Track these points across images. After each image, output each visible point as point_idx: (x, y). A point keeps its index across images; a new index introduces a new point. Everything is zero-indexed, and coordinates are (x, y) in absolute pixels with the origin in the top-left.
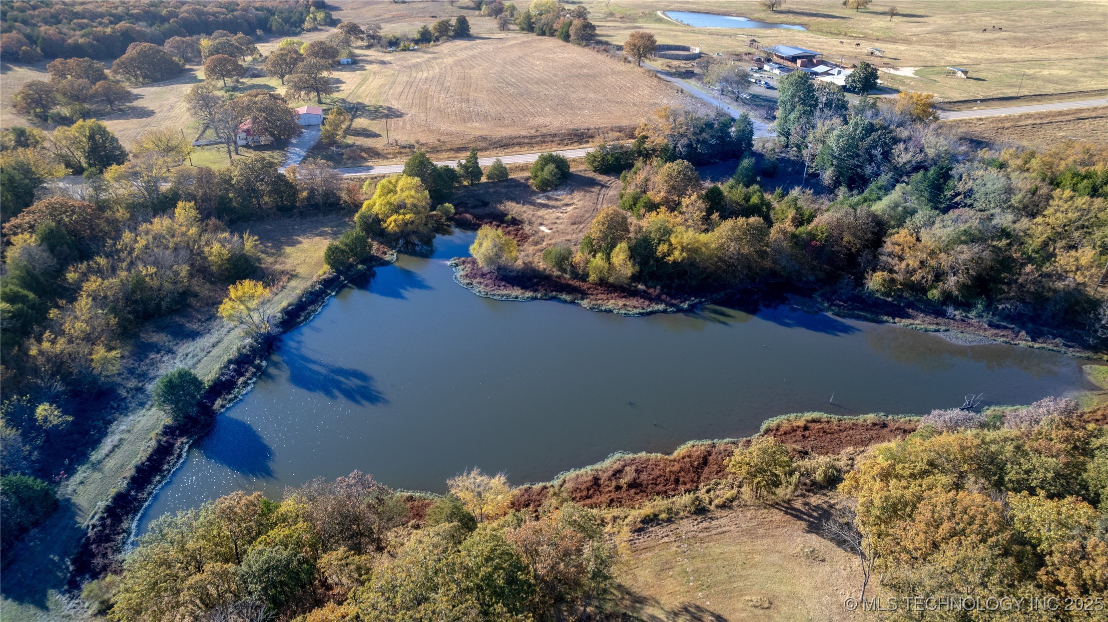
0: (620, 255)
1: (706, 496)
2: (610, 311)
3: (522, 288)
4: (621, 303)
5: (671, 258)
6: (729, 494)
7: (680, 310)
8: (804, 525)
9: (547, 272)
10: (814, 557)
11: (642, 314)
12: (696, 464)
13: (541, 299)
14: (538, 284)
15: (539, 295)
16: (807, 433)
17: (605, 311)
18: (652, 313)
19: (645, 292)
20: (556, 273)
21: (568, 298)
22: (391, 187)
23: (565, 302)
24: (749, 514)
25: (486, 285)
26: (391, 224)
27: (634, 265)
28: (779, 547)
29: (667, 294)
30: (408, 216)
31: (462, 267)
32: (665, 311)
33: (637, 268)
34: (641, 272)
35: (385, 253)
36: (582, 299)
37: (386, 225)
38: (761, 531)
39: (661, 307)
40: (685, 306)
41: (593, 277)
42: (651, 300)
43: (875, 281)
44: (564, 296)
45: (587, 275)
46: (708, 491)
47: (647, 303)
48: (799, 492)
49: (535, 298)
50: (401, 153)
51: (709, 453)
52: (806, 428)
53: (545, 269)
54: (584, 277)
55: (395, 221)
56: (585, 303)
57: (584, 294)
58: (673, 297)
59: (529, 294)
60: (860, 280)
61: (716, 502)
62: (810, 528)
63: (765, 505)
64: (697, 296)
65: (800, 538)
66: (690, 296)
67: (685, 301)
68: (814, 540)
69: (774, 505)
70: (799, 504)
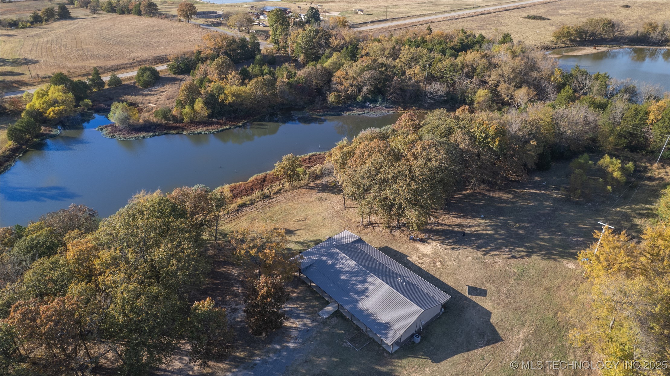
0: (199, 105)
1: (268, 192)
2: (200, 133)
3: (146, 132)
4: (205, 129)
5: (227, 102)
6: (278, 188)
7: (237, 127)
8: (316, 191)
9: (159, 123)
10: (321, 199)
11: (218, 132)
12: (260, 181)
13: (159, 135)
14: (155, 128)
15: (157, 134)
16: (311, 160)
17: (197, 134)
18: (223, 130)
19: (217, 122)
20: (164, 122)
21: (175, 132)
22: (45, 93)
23: (174, 134)
24: (289, 193)
25: (124, 134)
26: (50, 113)
27: (208, 109)
28: (306, 200)
29: (229, 121)
30: (61, 107)
31: (106, 129)
32: (230, 128)
33: (210, 111)
34: (212, 112)
35: (51, 131)
36: (183, 131)
37: (47, 115)
38: (296, 197)
39: (228, 127)
40: (240, 124)
41: (186, 119)
42: (221, 124)
43: (331, 98)
44: (172, 132)
45: (183, 119)
46: (268, 189)
47: (219, 126)
48: (311, 180)
49: (155, 135)
50: (43, 81)
51: (266, 177)
52: (310, 159)
53: (157, 122)
54: (181, 120)
55: (53, 111)
56: (185, 132)
57: (183, 129)
58: (232, 122)
59: (150, 134)
60: (325, 100)
61: (273, 192)
62: (319, 191)
63: (296, 188)
64: (245, 119)
65: (315, 195)
66: (241, 120)
67: (239, 122)
68: (321, 194)
69: (301, 187)
70: (312, 184)
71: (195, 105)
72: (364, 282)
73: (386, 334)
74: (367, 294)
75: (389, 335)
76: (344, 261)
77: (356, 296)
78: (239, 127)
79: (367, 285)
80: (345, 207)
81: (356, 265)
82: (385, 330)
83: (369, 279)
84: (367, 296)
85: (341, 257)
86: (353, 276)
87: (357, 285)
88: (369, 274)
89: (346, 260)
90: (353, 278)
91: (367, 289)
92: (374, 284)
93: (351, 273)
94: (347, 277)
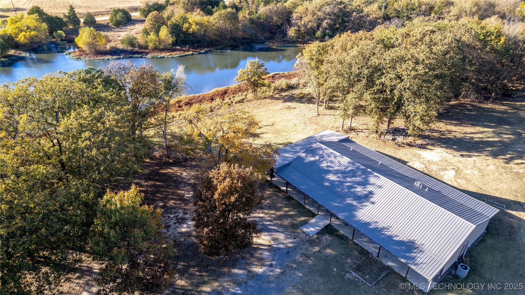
0: (164, 32)
1: (230, 101)
2: (163, 57)
3: (111, 55)
4: (168, 54)
5: (191, 30)
6: (241, 98)
7: (200, 53)
8: (281, 101)
9: (125, 49)
10: (289, 108)
11: (181, 56)
12: (221, 93)
13: (123, 58)
14: (120, 53)
15: (122, 57)
16: (274, 78)
17: (160, 58)
18: (186, 55)
19: (181, 49)
20: (130, 48)
21: (139, 56)
22: (18, 20)
23: (138, 57)
24: (253, 103)
25: (89, 57)
26: (22, 38)
27: (172, 37)
28: (272, 108)
29: (192, 49)
30: (33, 33)
32: (192, 54)
33: (175, 39)
34: (176, 41)
35: (21, 54)
36: (147, 55)
37: (18, 39)
38: (261, 106)
39: (191, 53)
40: (203, 51)
41: (151, 45)
42: (184, 51)
43: (291, 32)
44: (136, 56)
45: (148, 46)
46: (230, 99)
47: (182, 52)
48: (276, 92)
49: (120, 58)
51: (227, 90)
52: (273, 77)
53: (123, 48)
54: (146, 47)
55: (24, 36)
56: (149, 56)
57: (147, 54)
58: (195, 49)
59: (114, 57)
60: (285, 34)
61: (235, 101)
62: (285, 101)
63: (260, 98)
64: (208, 48)
65: (280, 105)
66: (205, 48)
67: (202, 50)
68: (288, 104)
69: (265, 98)
70: (277, 96)
71: (160, 33)
72: (365, 183)
73: (413, 258)
74: (372, 200)
75: (419, 261)
76: (332, 159)
77: (354, 203)
78: (202, 53)
79: (370, 188)
80: (319, 115)
81: (349, 163)
82: (410, 252)
83: (372, 180)
84: (373, 203)
85: (327, 154)
86: (348, 177)
87: (356, 188)
88: (370, 173)
89: (335, 157)
90: (348, 179)
91: (371, 193)
92: (380, 187)
93: (345, 173)
94: (339, 177)
